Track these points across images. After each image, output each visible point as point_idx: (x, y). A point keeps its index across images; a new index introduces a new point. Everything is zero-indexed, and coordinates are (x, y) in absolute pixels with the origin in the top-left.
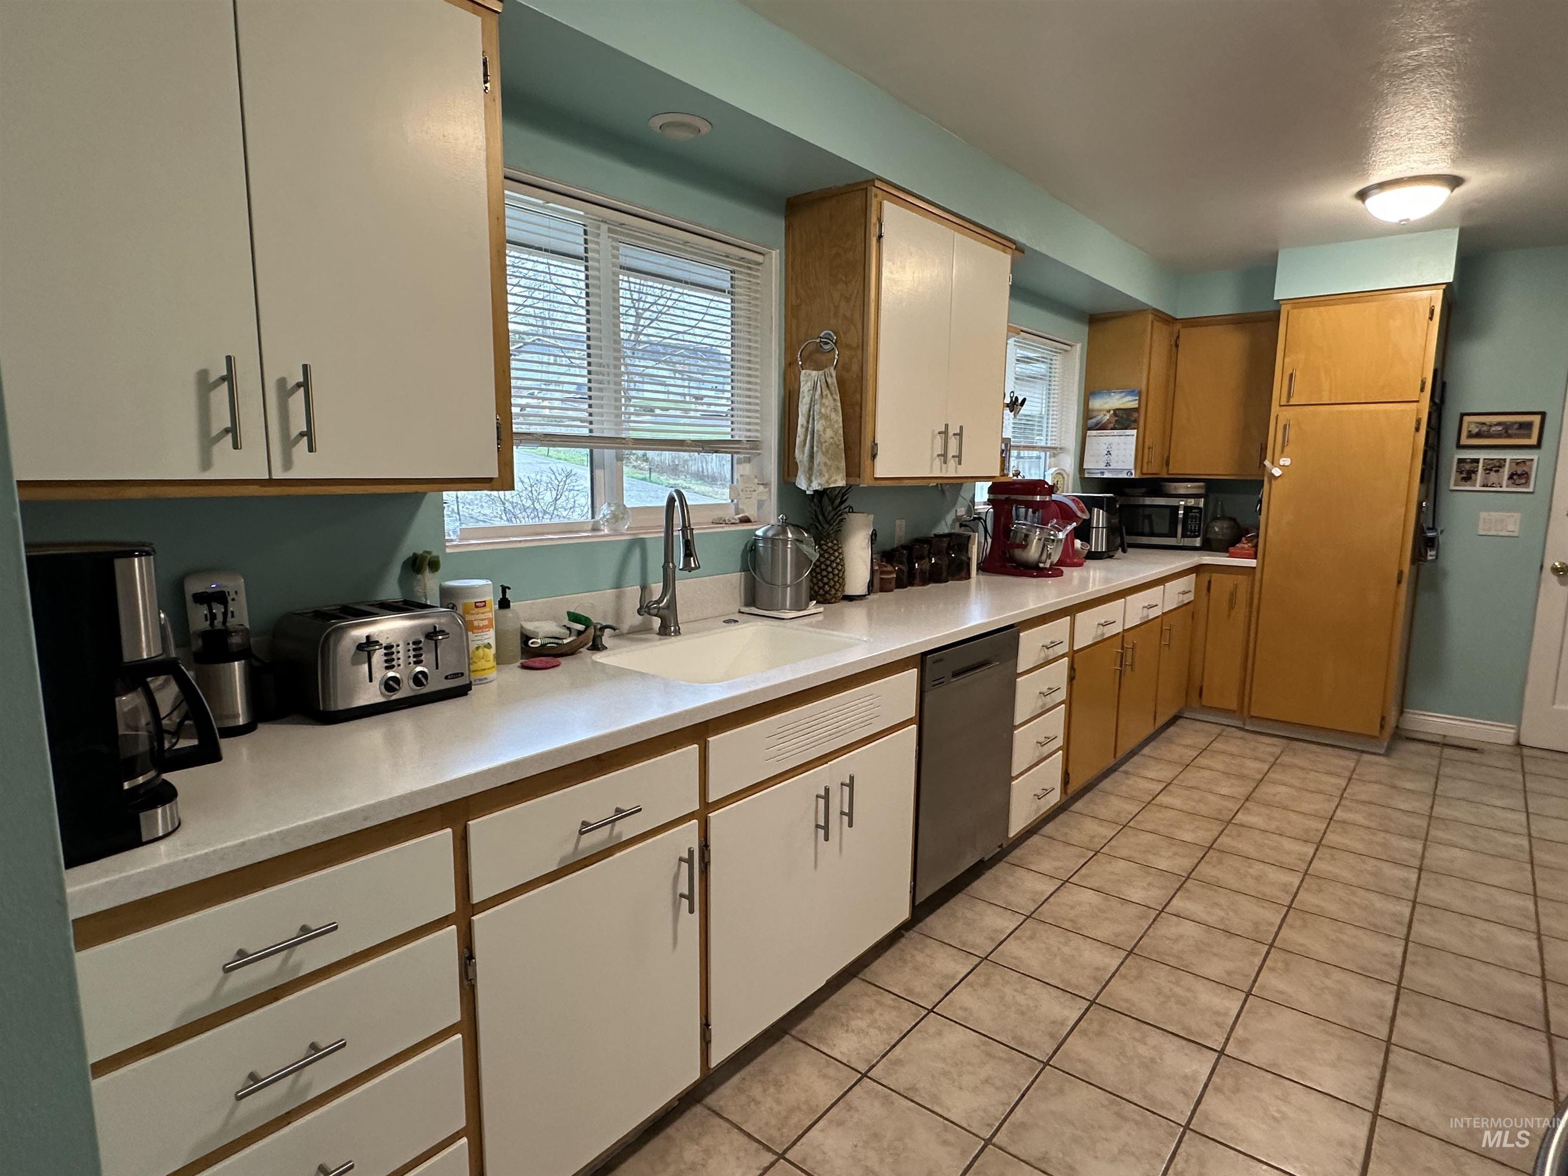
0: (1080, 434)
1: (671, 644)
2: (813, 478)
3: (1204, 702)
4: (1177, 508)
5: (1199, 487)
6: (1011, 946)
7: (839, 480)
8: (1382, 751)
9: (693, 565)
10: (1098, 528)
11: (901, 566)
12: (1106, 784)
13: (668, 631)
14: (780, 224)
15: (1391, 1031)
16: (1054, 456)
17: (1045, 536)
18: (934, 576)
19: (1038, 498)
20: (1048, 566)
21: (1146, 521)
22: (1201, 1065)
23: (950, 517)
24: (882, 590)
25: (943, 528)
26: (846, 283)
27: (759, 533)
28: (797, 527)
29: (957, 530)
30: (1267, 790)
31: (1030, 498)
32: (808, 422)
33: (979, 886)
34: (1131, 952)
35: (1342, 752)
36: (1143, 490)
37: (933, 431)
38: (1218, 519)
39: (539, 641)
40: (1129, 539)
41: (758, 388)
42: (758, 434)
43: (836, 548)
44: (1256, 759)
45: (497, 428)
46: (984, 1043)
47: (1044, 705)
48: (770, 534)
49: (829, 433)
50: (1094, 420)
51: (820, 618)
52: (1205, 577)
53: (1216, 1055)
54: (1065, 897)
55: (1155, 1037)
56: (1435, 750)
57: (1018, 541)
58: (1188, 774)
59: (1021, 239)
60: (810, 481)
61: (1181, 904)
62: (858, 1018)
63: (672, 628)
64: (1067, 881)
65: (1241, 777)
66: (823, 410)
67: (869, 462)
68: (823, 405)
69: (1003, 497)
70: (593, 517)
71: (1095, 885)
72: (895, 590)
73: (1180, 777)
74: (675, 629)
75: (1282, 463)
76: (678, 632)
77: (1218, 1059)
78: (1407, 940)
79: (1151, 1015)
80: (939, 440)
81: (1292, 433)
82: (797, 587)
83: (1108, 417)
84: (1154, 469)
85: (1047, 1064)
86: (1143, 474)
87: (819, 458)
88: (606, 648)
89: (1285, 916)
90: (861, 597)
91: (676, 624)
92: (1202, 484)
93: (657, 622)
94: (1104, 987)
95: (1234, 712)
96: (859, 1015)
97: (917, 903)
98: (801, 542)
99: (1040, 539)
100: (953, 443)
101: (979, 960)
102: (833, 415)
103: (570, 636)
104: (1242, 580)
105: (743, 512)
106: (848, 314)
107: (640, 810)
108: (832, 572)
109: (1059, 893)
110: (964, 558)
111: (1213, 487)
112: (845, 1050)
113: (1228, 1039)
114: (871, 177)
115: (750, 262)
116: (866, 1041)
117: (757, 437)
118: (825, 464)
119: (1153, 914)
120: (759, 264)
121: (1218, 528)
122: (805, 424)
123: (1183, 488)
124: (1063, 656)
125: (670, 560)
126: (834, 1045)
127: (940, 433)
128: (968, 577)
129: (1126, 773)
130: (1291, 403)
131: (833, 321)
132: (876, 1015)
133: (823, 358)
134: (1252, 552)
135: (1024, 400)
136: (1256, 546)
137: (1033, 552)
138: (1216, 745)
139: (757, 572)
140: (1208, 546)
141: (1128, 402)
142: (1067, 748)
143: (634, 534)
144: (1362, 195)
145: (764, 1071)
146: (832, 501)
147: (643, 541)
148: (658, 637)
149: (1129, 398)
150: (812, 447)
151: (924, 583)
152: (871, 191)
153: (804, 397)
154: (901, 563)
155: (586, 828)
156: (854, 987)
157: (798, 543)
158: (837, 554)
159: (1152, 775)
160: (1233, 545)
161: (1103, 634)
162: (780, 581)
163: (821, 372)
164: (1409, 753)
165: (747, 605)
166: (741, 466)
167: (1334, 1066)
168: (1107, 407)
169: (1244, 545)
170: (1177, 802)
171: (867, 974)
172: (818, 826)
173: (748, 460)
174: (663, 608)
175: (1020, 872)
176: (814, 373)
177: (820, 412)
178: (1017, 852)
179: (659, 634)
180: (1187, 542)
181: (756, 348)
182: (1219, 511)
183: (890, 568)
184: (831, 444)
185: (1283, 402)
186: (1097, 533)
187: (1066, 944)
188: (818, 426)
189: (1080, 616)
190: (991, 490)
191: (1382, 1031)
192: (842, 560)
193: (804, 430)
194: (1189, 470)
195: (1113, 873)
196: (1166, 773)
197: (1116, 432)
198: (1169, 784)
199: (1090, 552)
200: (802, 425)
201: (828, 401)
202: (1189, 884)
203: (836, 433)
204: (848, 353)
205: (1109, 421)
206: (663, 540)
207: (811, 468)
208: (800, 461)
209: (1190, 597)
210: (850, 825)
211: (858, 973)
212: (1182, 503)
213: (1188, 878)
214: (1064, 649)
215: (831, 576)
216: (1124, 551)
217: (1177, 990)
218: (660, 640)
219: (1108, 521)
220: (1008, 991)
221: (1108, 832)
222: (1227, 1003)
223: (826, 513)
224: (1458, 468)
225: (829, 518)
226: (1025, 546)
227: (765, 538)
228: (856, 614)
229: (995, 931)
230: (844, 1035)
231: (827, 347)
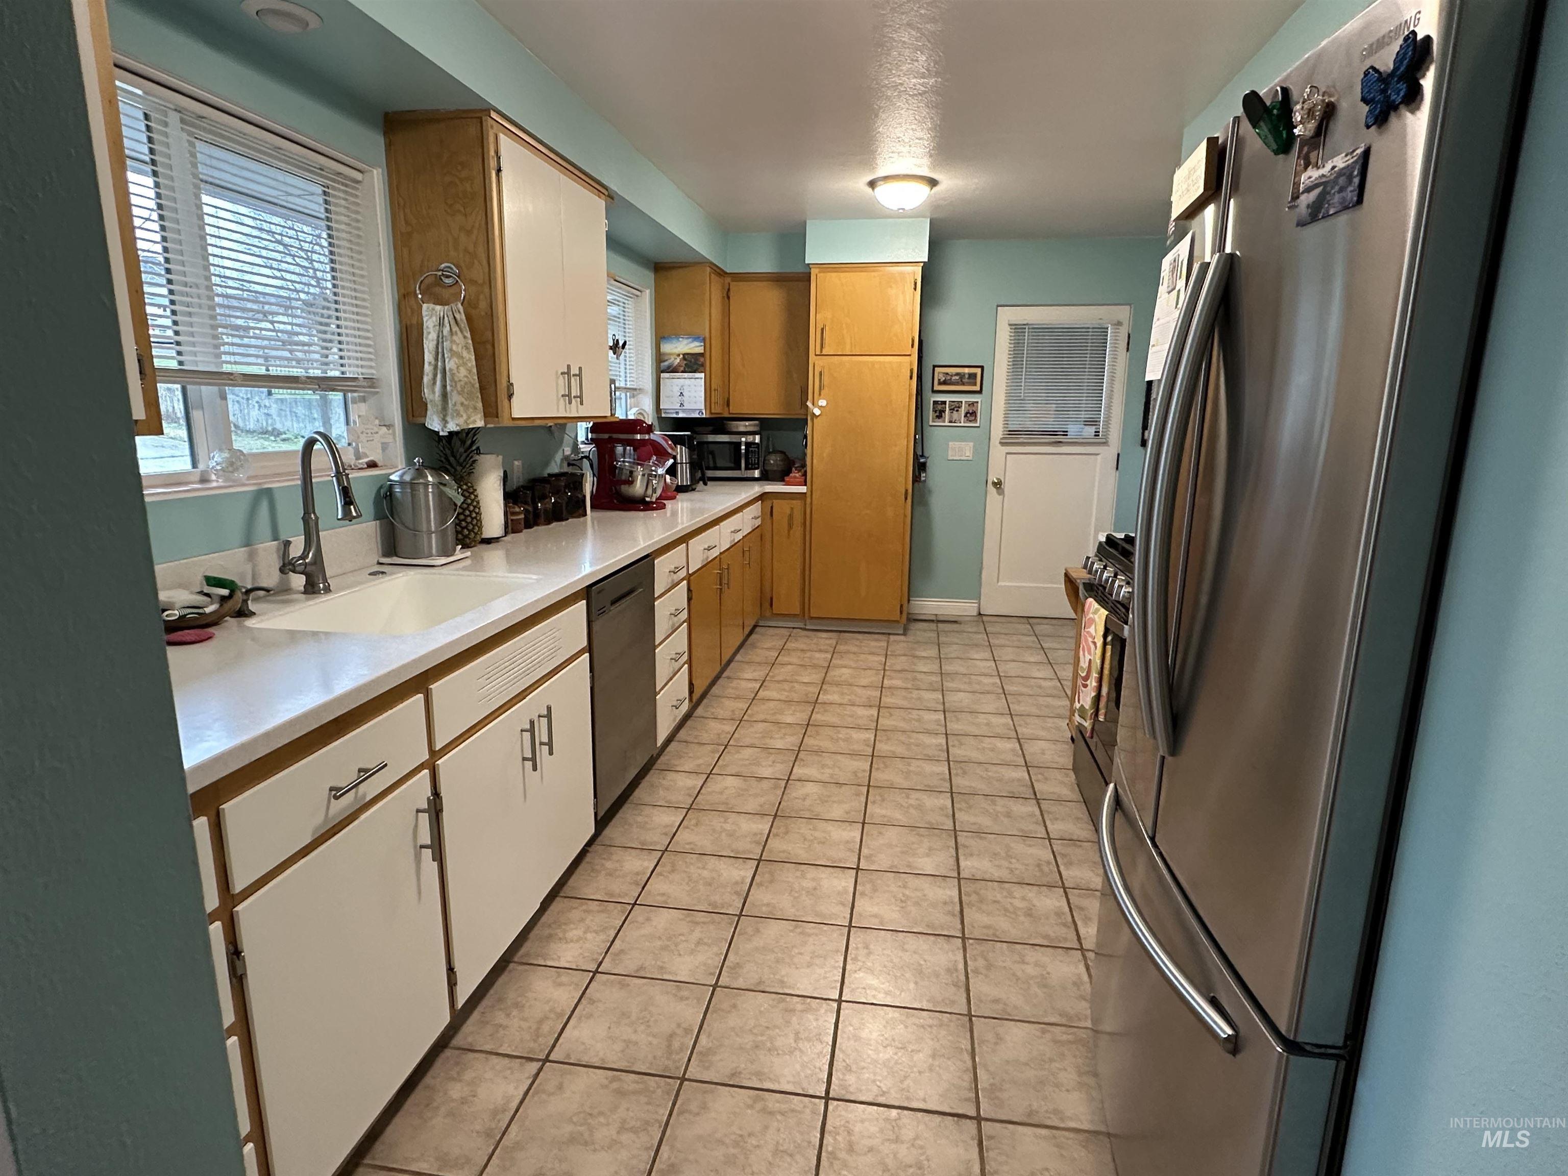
0: (655, 376)
1: (320, 605)
2: (448, 419)
3: (774, 612)
4: (739, 444)
5: (755, 425)
6: (683, 836)
7: (478, 421)
8: (901, 632)
9: (354, 514)
10: (682, 463)
11: (526, 507)
12: (715, 690)
13: (316, 589)
14: (380, 140)
15: (954, 823)
16: (633, 396)
17: (647, 472)
18: (556, 515)
19: (638, 437)
20: (654, 500)
21: (710, 456)
22: (845, 882)
23: (558, 457)
24: (514, 532)
25: (555, 468)
26: (466, 215)
27: (394, 477)
28: (437, 469)
29: (566, 469)
30: (834, 673)
31: (629, 436)
32: (436, 359)
33: (640, 793)
34: (775, 816)
35: (876, 636)
36: (711, 428)
37: (557, 372)
38: (770, 453)
39: (176, 612)
40: (710, 473)
41: (369, 320)
42: (374, 371)
43: (471, 490)
44: (821, 651)
45: (139, 361)
46: (688, 916)
47: (673, 625)
48: (407, 478)
49: (463, 372)
50: (666, 363)
51: (468, 562)
52: (768, 504)
53: (855, 871)
54: (712, 786)
55: (812, 872)
56: (933, 626)
57: (623, 478)
58: (776, 671)
59: (613, 186)
60: (445, 422)
61: (800, 771)
62: (572, 929)
63: (321, 585)
64: (710, 773)
65: (815, 666)
66: (454, 348)
67: (506, 401)
68: (453, 342)
69: (606, 436)
70: (194, 464)
71: (733, 772)
72: (525, 531)
73: (771, 674)
74: (324, 585)
75: (820, 404)
76: (327, 590)
77: (857, 873)
78: (949, 761)
79: (803, 856)
80: (562, 381)
81: (826, 379)
82: (442, 534)
83: (678, 360)
84: (719, 410)
85: (740, 915)
86: (711, 413)
87: (455, 398)
88: (254, 614)
89: (872, 763)
90: (496, 540)
91: (325, 580)
92: (757, 422)
93: (298, 581)
94: (764, 848)
95: (795, 615)
96: (572, 926)
97: (599, 818)
98: (445, 485)
99: (643, 475)
100: (574, 382)
101: (660, 853)
102: (465, 354)
103: (212, 604)
104: (797, 504)
105: (366, 456)
106: (471, 248)
107: (386, 765)
108: (470, 516)
109: (708, 784)
110: (580, 496)
111: (766, 425)
112: (570, 959)
113: (859, 859)
114: (485, 107)
115: (346, 177)
116: (587, 945)
117: (373, 374)
118: (462, 404)
119: (783, 783)
120: (358, 182)
121: (774, 460)
122: (433, 362)
123: (742, 426)
124: (683, 580)
125: (311, 510)
126: (559, 957)
127: (562, 373)
128: (585, 514)
129: (728, 678)
130: (824, 353)
131: (453, 253)
132: (588, 922)
133: (446, 293)
134: (802, 479)
135: (625, 343)
136: (805, 474)
137: (638, 487)
138: (790, 645)
139: (395, 517)
140: (766, 477)
141: (695, 347)
142: (690, 662)
143: (260, 484)
144: (872, 184)
145: (500, 1000)
146: (463, 442)
147: (269, 492)
148: (303, 596)
149: (697, 344)
150: (444, 386)
151: (548, 522)
152: (486, 120)
153: (429, 333)
154: (526, 503)
155: (336, 793)
156: (558, 905)
157: (442, 487)
158: (473, 497)
159: (747, 676)
160: (788, 475)
161: (708, 557)
162: (424, 527)
163: (446, 307)
164: (919, 632)
165: (386, 554)
166: (355, 406)
167: (928, 855)
168: (677, 351)
169: (795, 474)
170: (774, 694)
171: (566, 891)
172: (524, 759)
173: (363, 400)
174: (311, 564)
175: (671, 776)
176: (438, 308)
177: (451, 350)
178: (663, 759)
179: (306, 592)
180: (749, 474)
181: (362, 276)
182: (771, 446)
183: (517, 509)
184: (466, 383)
185: (818, 353)
186: (682, 467)
187: (725, 822)
188: (450, 364)
189: (692, 542)
190: (593, 429)
191: (949, 825)
192: (478, 502)
193: (432, 368)
194: (746, 410)
195: (743, 760)
196: (759, 674)
197: (686, 375)
198: (764, 681)
199: (678, 486)
200: (430, 363)
201: (458, 338)
202: (801, 755)
203: (470, 371)
204: (473, 289)
205: (679, 365)
206: (300, 489)
207: (445, 408)
208: (431, 401)
209: (758, 522)
210: (551, 753)
211: (559, 893)
212: (743, 439)
213: (799, 751)
214: (683, 574)
215: (469, 519)
216: (705, 484)
217: (817, 834)
218: (308, 600)
219: (690, 457)
220: (692, 869)
221: (730, 728)
222: (852, 834)
223: (458, 457)
224: (934, 408)
225: (461, 460)
226: (630, 482)
227: (402, 483)
228: (494, 556)
229: (666, 826)
230: (564, 946)
231: (447, 281)
